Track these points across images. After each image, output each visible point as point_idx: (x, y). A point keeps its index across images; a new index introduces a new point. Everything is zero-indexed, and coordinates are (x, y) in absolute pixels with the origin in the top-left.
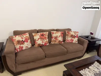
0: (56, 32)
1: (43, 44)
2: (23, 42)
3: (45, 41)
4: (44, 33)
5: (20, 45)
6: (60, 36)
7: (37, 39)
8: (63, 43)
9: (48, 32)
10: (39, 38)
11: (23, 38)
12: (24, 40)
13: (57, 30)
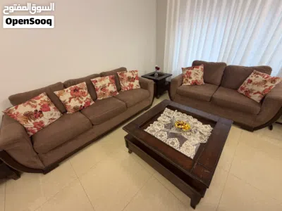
0: (100, 78)
1: (83, 105)
2: (38, 114)
3: (85, 98)
4: (78, 85)
5: (34, 120)
6: (109, 84)
7: (68, 100)
8: (118, 93)
9: (85, 83)
10: (70, 96)
11: (35, 107)
12: (39, 108)
13: (103, 75)
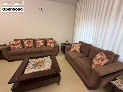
0: (39, 40)
1: (29, 47)
4: (30, 40)
5: (13, 46)
6: (41, 42)
8: (44, 46)
9: (33, 40)
10: (27, 43)
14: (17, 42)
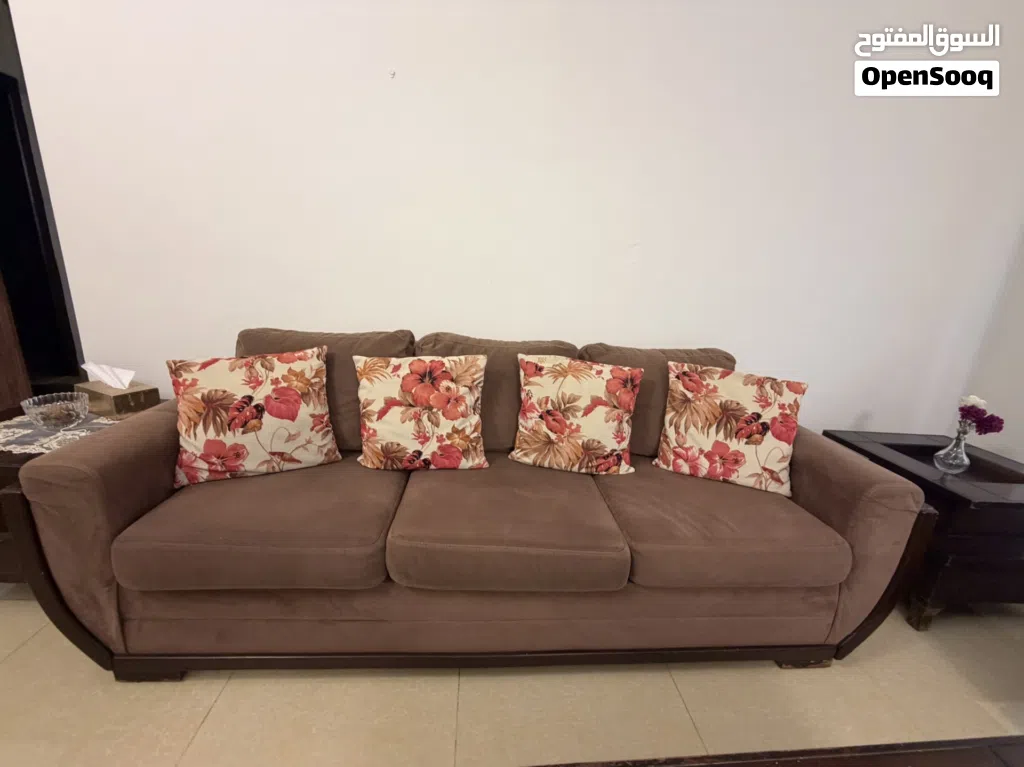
1: (426, 454)
3: (446, 426)
4: (449, 361)
5: (219, 430)
6: (597, 402)
7: (377, 406)
9: (482, 360)
10: (396, 393)
11: (257, 384)
12: (261, 394)
14: (280, 369)
